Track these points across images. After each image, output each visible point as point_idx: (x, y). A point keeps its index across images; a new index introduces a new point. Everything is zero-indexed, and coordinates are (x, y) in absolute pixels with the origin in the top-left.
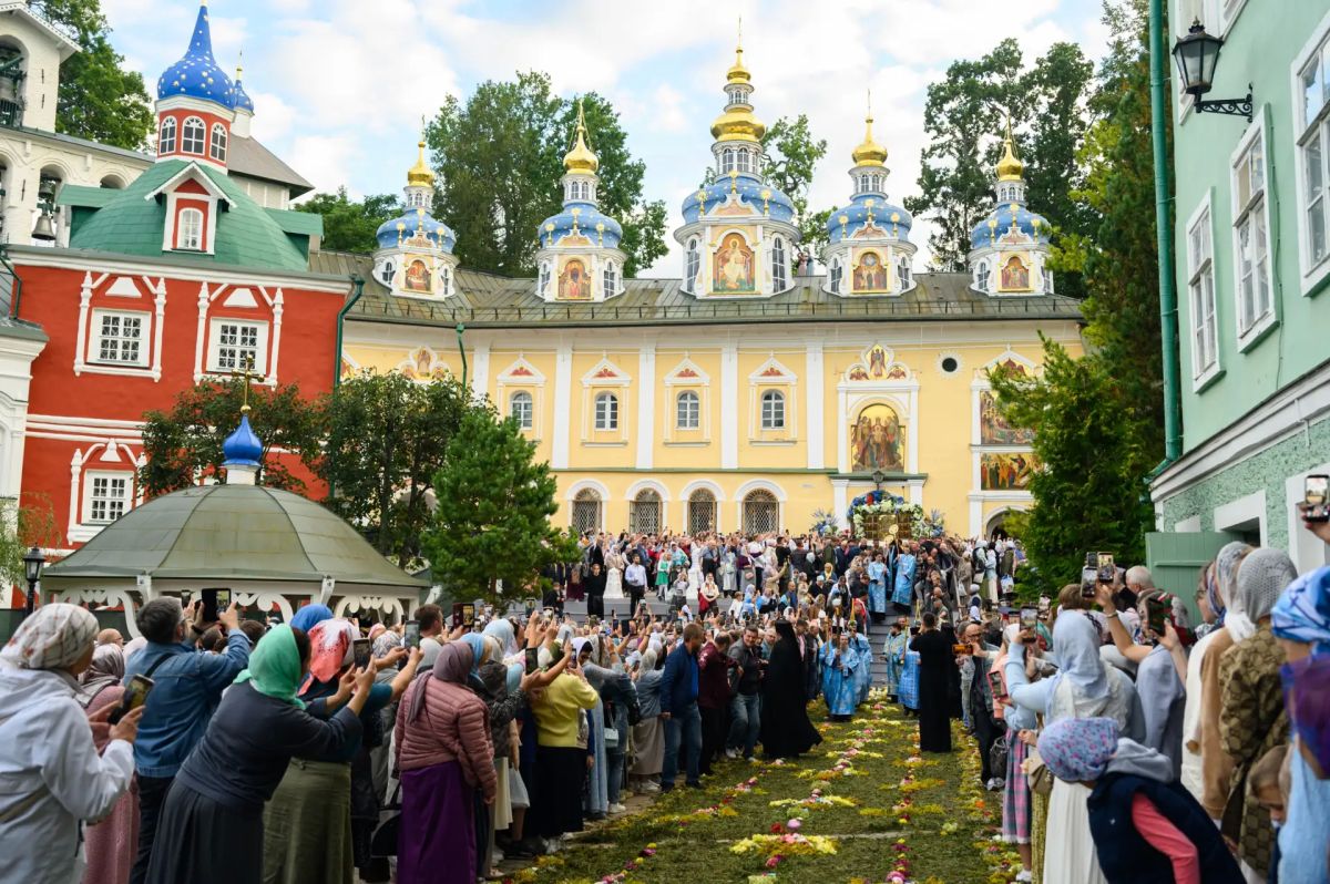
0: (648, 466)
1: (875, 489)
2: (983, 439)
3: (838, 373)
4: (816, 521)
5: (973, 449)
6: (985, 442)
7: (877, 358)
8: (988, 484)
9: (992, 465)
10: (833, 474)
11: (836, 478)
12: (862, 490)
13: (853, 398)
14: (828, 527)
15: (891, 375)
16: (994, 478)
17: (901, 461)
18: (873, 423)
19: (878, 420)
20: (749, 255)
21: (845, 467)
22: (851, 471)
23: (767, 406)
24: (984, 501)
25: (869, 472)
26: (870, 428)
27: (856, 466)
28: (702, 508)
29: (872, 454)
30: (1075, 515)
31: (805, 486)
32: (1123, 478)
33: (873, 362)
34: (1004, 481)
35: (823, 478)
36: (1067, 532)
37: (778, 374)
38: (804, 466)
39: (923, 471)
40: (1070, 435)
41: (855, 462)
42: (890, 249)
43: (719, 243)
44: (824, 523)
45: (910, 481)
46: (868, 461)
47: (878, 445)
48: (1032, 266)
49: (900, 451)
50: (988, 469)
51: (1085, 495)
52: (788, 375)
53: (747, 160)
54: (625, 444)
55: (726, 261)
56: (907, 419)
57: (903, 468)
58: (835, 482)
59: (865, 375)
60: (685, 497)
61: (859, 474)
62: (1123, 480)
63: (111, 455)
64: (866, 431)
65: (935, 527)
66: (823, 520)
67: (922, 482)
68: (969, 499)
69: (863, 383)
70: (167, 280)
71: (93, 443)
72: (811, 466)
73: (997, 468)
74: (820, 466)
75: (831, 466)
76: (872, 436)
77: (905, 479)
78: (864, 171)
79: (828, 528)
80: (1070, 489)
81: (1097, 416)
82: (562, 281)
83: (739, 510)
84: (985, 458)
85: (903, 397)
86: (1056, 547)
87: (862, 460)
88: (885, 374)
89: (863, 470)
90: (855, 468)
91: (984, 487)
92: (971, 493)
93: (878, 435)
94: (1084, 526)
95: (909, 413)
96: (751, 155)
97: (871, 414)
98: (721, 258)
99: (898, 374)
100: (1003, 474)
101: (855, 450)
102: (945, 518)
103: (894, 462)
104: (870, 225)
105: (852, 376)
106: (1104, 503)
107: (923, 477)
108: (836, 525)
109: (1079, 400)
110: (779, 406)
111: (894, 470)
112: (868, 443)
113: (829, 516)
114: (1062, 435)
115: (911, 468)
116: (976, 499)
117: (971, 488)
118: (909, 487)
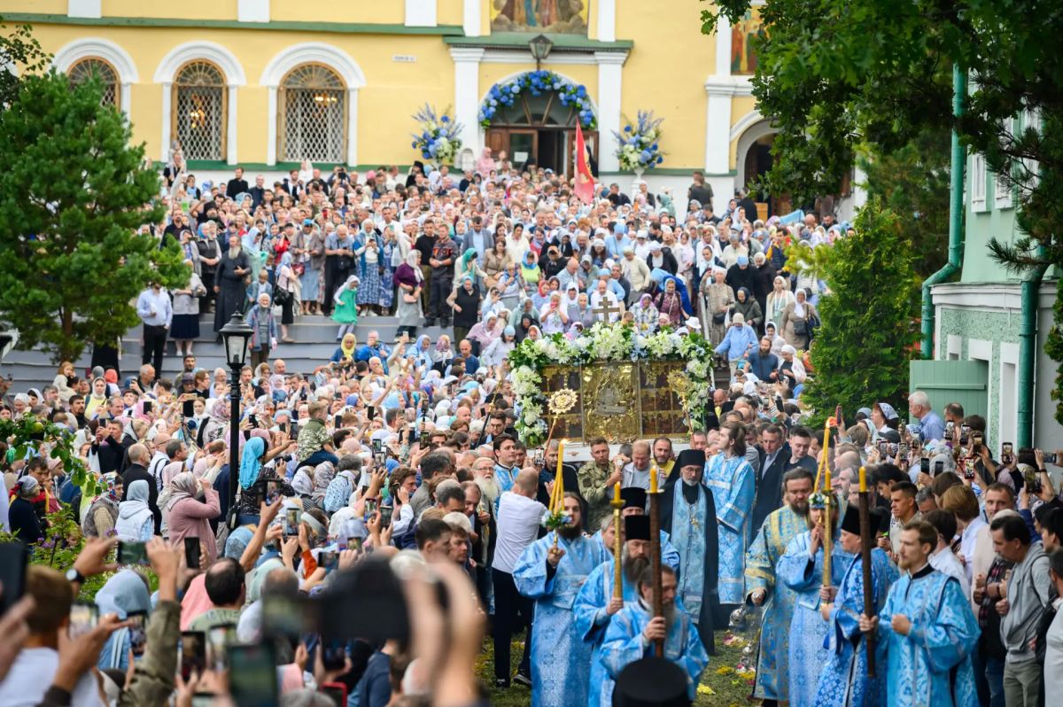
0: (94, 14)
1: (534, 70)
4: (420, 129)
8: (744, 65)
9: (754, 27)
10: (452, 37)
11: (456, 45)
12: (508, 70)
14: (443, 141)
17: (583, 14)
21: (476, 24)
22: (487, 32)
24: (734, 96)
25: (523, 35)
27: (497, 21)
28: (198, 98)
29: (529, 1)
30: (856, 339)
31: (399, 59)
32: (897, 309)
35: (437, 43)
36: (849, 354)
38: (397, 21)
39: (625, 36)
40: (856, 268)
41: (496, 14)
44: (437, 134)
45: (599, 56)
46: (520, 13)
50: (745, 35)
51: (865, 324)
57: (585, 27)
58: (456, 53)
60: (166, 75)
61: (505, 37)
62: (897, 311)
65: (642, 145)
66: (434, 127)
67: (621, 57)
68: (708, 91)
72: (413, 20)
74: (429, 20)
75: (450, 21)
77: (590, 52)
79: (443, 143)
80: (852, 317)
81: (879, 253)
83: (272, 106)
86: (839, 366)
87: (508, 10)
89: (510, 29)
90: (496, 25)
91: (735, 68)
92: (712, 79)
94: (863, 350)
102: (662, 127)
103: (571, 15)
106: (880, 330)
107: (624, 48)
108: (458, 137)
109: (865, 237)
111: (570, 30)
113: (445, 119)
114: (849, 267)
115: (603, 28)
116: (720, 91)
117: (714, 72)
118: (597, 65)
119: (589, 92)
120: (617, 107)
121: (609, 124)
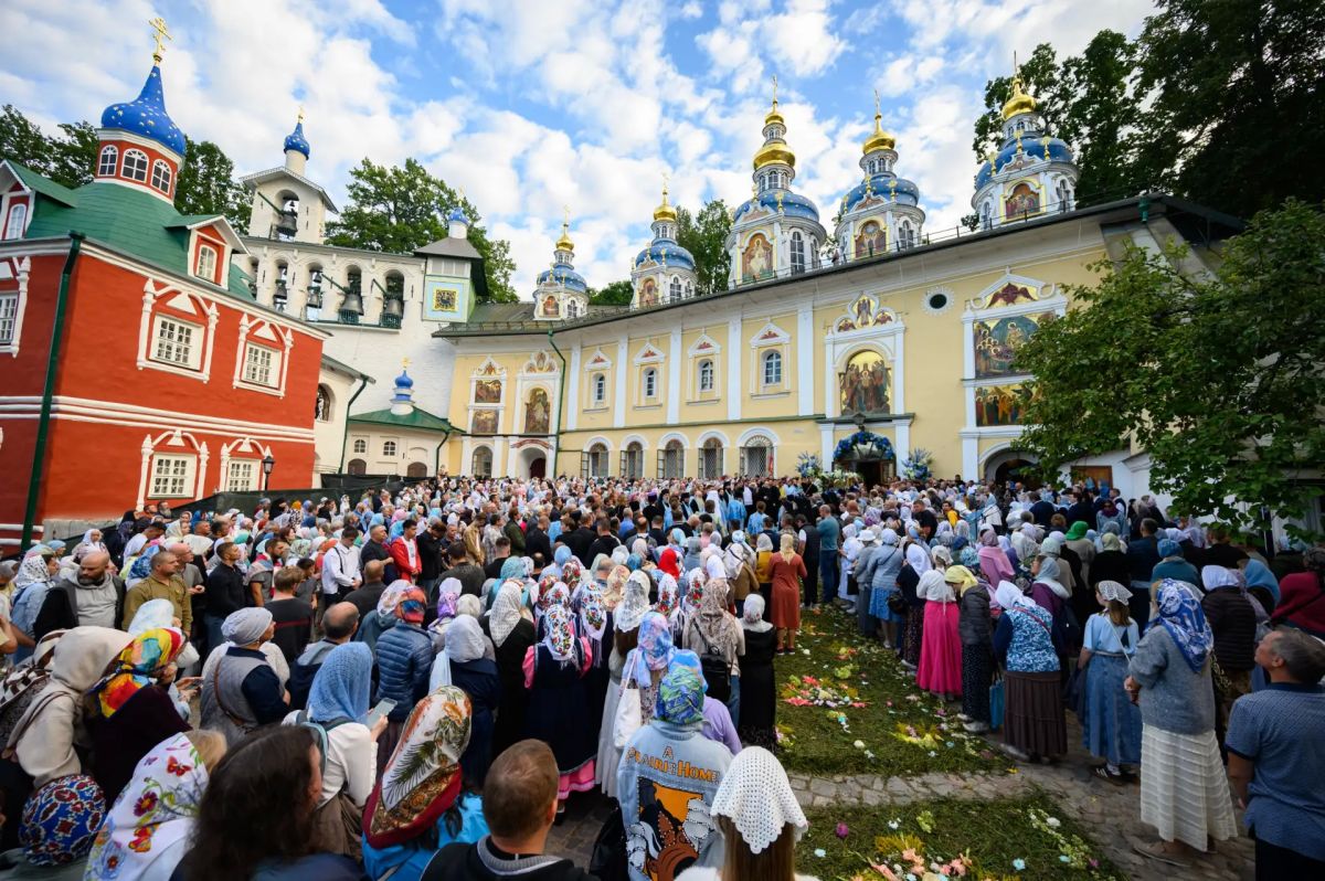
0: (676, 422)
1: (859, 431)
2: (977, 372)
3: (827, 327)
5: (965, 383)
6: (979, 375)
7: (864, 308)
8: (985, 420)
9: (990, 398)
10: (820, 419)
11: (821, 423)
12: (848, 432)
13: (840, 348)
14: (811, 467)
15: (877, 321)
16: (991, 413)
17: (889, 403)
18: (861, 369)
19: (866, 366)
20: (768, 248)
21: (833, 413)
22: (838, 416)
23: (768, 365)
24: (979, 438)
26: (858, 375)
27: (844, 410)
28: (711, 452)
29: (860, 398)
31: (796, 431)
33: (859, 312)
34: (1005, 415)
35: (812, 423)
37: (775, 335)
38: (794, 414)
39: (910, 411)
41: (843, 407)
42: (889, 214)
43: (746, 245)
44: (808, 465)
45: (895, 422)
46: (857, 405)
47: (866, 389)
48: (1043, 188)
49: (888, 393)
50: (984, 404)
52: (783, 336)
53: (776, 180)
54: (660, 405)
55: (752, 257)
56: (893, 361)
57: (889, 409)
58: (821, 426)
59: (852, 326)
60: (699, 445)
61: (847, 417)
63: (177, 441)
64: (854, 377)
65: (918, 467)
66: (807, 462)
67: (908, 421)
68: (962, 437)
69: (851, 333)
70: (218, 305)
71: (164, 431)
72: (802, 413)
73: (996, 401)
74: (810, 412)
75: (819, 412)
76: (860, 382)
77: (890, 420)
78: (870, 158)
79: (810, 469)
82: (642, 295)
84: (980, 392)
85: (888, 341)
87: (851, 405)
88: (871, 319)
89: (850, 414)
90: (843, 413)
91: (979, 423)
92: (963, 430)
93: (866, 381)
95: (893, 355)
96: (780, 176)
97: (859, 361)
98: (748, 255)
99: (884, 320)
100: (1003, 408)
101: (844, 396)
102: (932, 457)
103: (882, 404)
104: (869, 198)
105: (840, 329)
107: (911, 417)
108: (820, 465)
110: (778, 364)
111: (881, 411)
112: (856, 389)
113: (813, 458)
115: (897, 408)
116: (969, 436)
117: (965, 425)
118: (894, 427)
119: (891, 441)
120: (906, 448)
121: (902, 455)
